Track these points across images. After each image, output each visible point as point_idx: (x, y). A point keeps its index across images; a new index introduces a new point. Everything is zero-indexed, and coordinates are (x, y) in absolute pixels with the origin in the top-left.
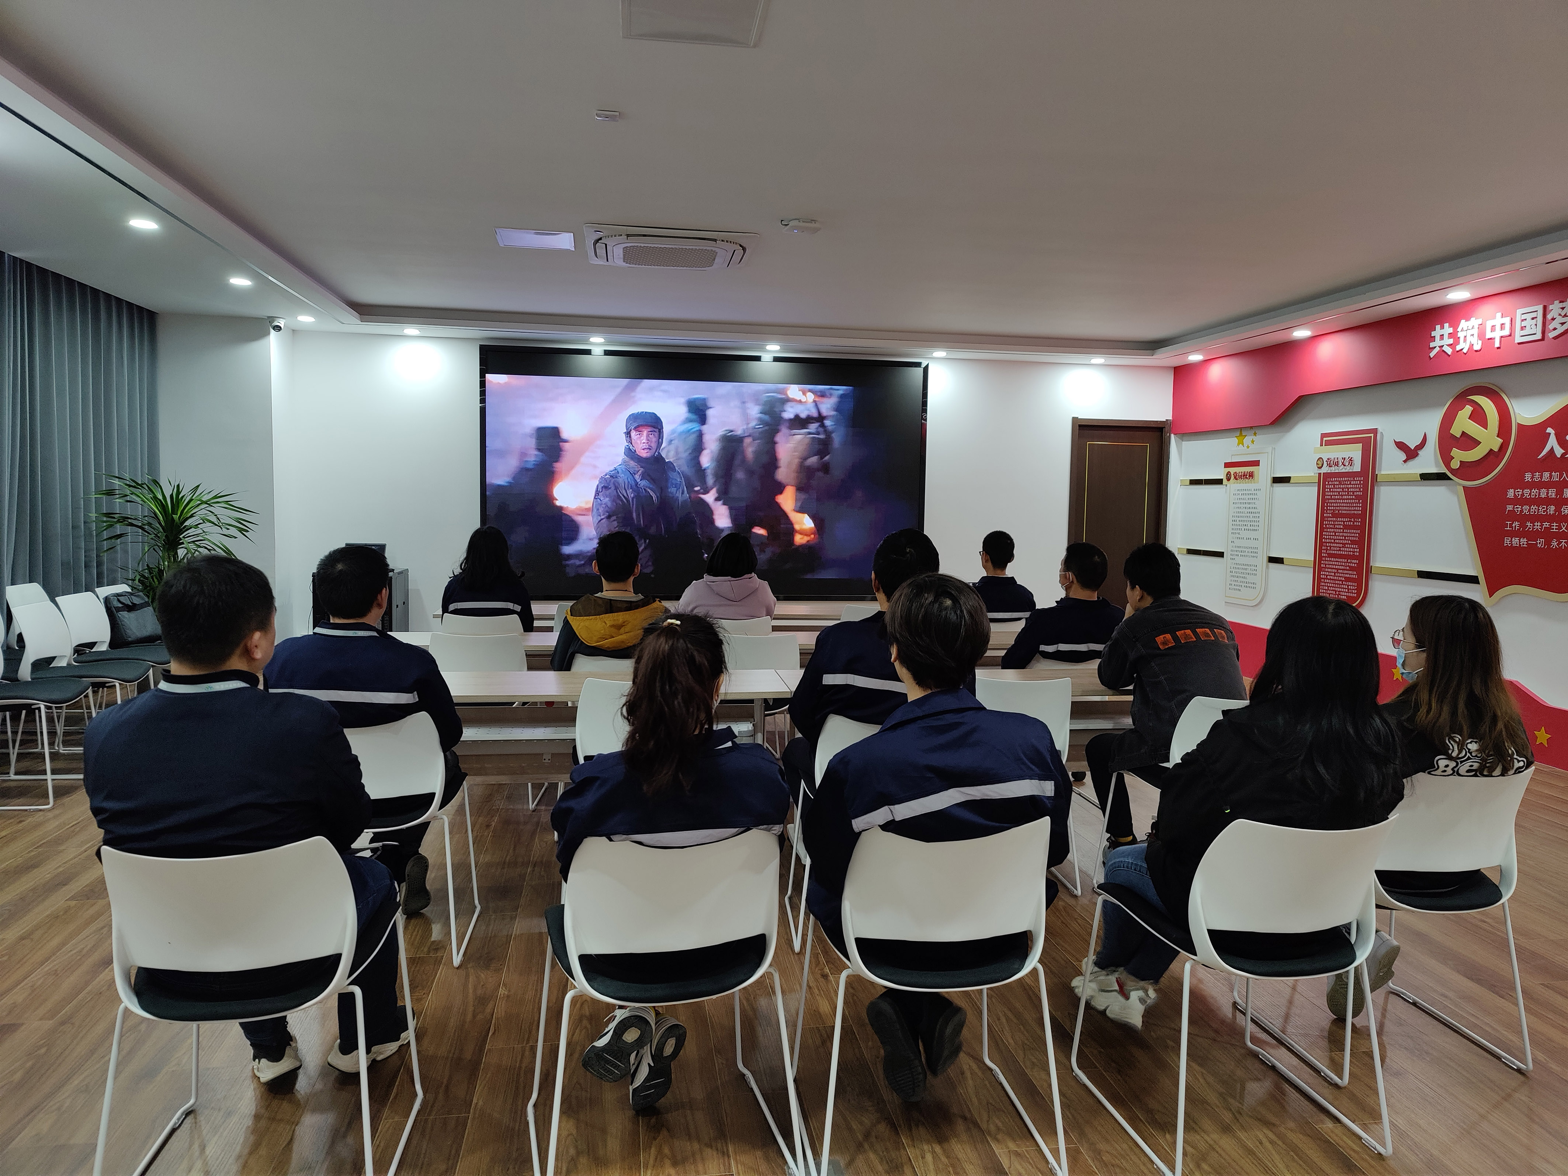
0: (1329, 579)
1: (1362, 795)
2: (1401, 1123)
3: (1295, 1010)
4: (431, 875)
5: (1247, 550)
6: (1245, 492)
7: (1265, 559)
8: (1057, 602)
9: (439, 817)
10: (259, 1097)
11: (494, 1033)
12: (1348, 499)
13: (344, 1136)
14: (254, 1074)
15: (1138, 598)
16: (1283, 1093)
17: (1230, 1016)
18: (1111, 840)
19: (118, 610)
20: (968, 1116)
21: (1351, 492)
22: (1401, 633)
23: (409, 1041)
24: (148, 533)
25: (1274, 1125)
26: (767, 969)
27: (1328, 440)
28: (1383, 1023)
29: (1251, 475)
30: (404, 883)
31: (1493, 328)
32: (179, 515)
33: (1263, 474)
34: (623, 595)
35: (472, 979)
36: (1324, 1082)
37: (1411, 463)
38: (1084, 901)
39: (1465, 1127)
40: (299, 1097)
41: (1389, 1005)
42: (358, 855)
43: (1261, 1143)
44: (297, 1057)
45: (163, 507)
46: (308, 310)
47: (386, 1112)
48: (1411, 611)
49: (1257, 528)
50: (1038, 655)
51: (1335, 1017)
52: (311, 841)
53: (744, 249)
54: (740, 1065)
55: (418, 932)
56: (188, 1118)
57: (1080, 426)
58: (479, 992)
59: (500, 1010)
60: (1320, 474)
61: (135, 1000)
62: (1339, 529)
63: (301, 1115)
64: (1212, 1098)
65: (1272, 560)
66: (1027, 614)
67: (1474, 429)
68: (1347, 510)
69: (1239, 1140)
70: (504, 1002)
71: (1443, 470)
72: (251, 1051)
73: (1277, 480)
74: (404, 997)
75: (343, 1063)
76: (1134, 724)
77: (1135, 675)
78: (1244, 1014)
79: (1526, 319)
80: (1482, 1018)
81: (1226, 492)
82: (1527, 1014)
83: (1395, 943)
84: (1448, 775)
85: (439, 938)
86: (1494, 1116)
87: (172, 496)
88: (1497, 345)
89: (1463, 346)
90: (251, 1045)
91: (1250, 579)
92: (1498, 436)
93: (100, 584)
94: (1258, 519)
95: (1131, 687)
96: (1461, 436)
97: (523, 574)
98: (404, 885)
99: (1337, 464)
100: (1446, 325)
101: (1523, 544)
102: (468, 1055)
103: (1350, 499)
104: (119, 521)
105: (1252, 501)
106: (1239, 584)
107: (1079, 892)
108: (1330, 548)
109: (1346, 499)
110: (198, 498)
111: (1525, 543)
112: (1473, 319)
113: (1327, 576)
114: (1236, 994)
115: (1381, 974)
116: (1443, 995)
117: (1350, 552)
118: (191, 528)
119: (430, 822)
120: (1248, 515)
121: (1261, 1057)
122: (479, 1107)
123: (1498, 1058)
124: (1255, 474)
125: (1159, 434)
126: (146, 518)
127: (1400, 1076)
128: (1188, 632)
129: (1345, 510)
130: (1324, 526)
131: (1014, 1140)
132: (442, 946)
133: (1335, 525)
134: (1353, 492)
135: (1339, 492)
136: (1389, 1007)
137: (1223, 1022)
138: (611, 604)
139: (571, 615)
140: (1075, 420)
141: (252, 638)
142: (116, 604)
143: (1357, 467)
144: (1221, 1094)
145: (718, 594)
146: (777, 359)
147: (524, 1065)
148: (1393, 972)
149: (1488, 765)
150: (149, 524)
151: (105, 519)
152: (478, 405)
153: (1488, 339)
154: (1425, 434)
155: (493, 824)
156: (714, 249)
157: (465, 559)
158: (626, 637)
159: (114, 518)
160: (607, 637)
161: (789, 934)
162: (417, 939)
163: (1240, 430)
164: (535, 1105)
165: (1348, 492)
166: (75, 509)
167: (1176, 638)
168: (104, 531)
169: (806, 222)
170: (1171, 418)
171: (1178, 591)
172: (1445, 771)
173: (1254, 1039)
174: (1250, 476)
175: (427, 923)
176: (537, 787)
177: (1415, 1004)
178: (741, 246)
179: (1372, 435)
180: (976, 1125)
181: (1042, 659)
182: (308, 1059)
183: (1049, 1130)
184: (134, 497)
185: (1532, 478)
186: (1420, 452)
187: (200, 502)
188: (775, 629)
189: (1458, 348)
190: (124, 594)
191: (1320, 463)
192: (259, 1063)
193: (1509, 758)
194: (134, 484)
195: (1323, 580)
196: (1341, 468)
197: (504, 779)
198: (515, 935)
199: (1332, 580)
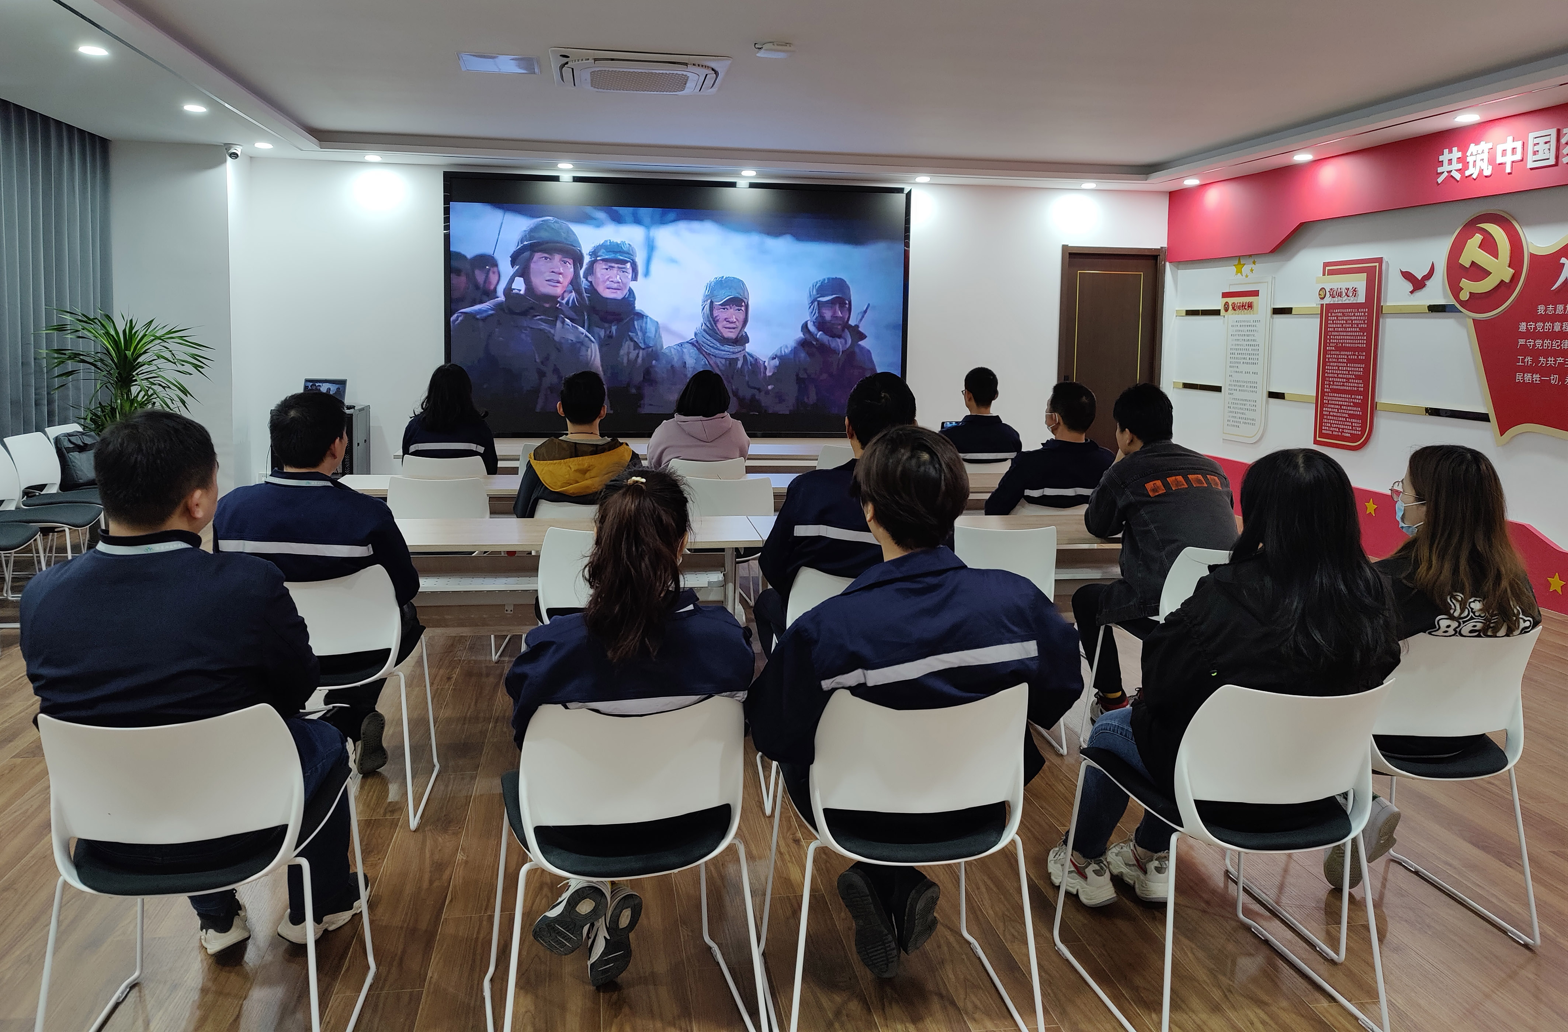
0: (1331, 416)
1: (1358, 655)
2: (1400, 1002)
3: (1290, 880)
4: (388, 732)
5: (1245, 384)
6: (1243, 324)
7: (1265, 395)
8: (1043, 444)
9: (395, 674)
10: (207, 968)
11: (451, 901)
12: (1352, 332)
13: (294, 1012)
14: (202, 945)
15: (1128, 442)
16: (1275, 968)
17: (1222, 885)
18: (1099, 695)
19: (69, 450)
20: (944, 993)
21: (1355, 324)
22: (1401, 484)
23: (361, 912)
24: (101, 370)
25: (1266, 1004)
26: (732, 840)
27: (1332, 269)
28: (1384, 893)
29: (1250, 306)
30: (360, 741)
31: (1504, 153)
32: (132, 351)
33: (1263, 304)
34: (589, 439)
35: (428, 843)
36: (1318, 957)
37: (1418, 294)
38: (1070, 760)
39: (1468, 1006)
40: (247, 968)
41: (1389, 874)
42: (307, 717)
43: (1252, 1024)
44: (246, 928)
45: (116, 343)
46: (264, 136)
47: (337, 986)
48: (1410, 462)
49: (1256, 361)
50: (1023, 500)
51: (1333, 887)
52: (256, 708)
53: (716, 73)
54: (707, 939)
55: (374, 792)
56: (131, 992)
57: (1070, 254)
58: (437, 857)
59: (458, 875)
60: (1322, 305)
61: (75, 873)
62: (1342, 363)
63: (250, 989)
64: (1202, 975)
65: (1272, 395)
66: (1013, 455)
67: (1484, 259)
68: (1351, 343)
69: (1229, 1019)
70: (462, 867)
71: (1452, 301)
72: (198, 922)
73: (1277, 311)
74: (355, 865)
75: (292, 933)
76: (1122, 574)
77: (1124, 523)
78: (1236, 883)
79: (1538, 144)
80: (1488, 889)
81: (1224, 323)
82: (1534, 883)
83: (1396, 809)
84: (1450, 636)
85: (397, 799)
86: (1498, 996)
87: (124, 331)
88: (1508, 170)
89: (1473, 171)
90: (198, 914)
91: (1249, 415)
92: (1509, 266)
93: (51, 424)
94: (1257, 352)
95: (1120, 536)
96: (1470, 266)
97: (487, 414)
98: (359, 743)
99: (1340, 295)
100: (1455, 149)
101: (1536, 380)
102: (423, 925)
103: (1355, 332)
104: (70, 358)
105: (1251, 333)
106: (1237, 420)
107: (1064, 751)
108: (1333, 383)
109: (1350, 332)
110: (151, 334)
111: (1538, 379)
112: (1483, 143)
113: (1330, 412)
114: (1228, 862)
115: (1382, 842)
116: (1447, 863)
117: (1355, 387)
118: (144, 365)
119: (386, 678)
120: (1248, 347)
121: (1253, 930)
122: (434, 980)
123: (1504, 931)
124: (1255, 305)
125: (1153, 262)
126: (99, 355)
127: (1401, 952)
128: (1180, 478)
129: (1349, 343)
130: (1327, 360)
131: (991, 1018)
132: (398, 808)
133: (1338, 359)
134: (1357, 324)
135: (1342, 324)
136: (1390, 876)
137: (1214, 892)
138: (575, 446)
139: (535, 459)
140: (1065, 247)
141: (192, 496)
142: (67, 444)
143: (1361, 298)
144: (1211, 971)
145: (689, 434)
146: (753, 185)
147: (481, 936)
148: (1395, 840)
149: (1492, 625)
150: (102, 360)
151: (56, 355)
152: (442, 232)
153: (1499, 164)
154: (1433, 264)
155: (455, 676)
156: (685, 73)
157: (427, 398)
158: (593, 482)
159: (65, 354)
160: (571, 482)
161: (761, 796)
162: (373, 800)
163: (1238, 258)
164: (491, 980)
165: (1352, 324)
166: (25, 344)
167: (1166, 485)
168: (55, 367)
169: (782, 45)
170: (1166, 246)
171: (1169, 434)
172: (1446, 632)
173: (1247, 912)
174: (1248, 307)
175: (384, 782)
176: (500, 638)
177: (1417, 873)
178: (713, 69)
179: (1377, 264)
180: (953, 1003)
181: (1027, 505)
182: (257, 929)
183: (1028, 1009)
184: (86, 332)
185: (1545, 311)
186: (1428, 283)
187: (154, 338)
188: (750, 470)
189: (1467, 173)
190: (75, 434)
191: (1322, 295)
192: (206, 933)
193: (1514, 618)
194: (85, 319)
195: (1325, 417)
196: (1344, 299)
197: (465, 631)
198: (475, 795)
199: (1335, 416)
